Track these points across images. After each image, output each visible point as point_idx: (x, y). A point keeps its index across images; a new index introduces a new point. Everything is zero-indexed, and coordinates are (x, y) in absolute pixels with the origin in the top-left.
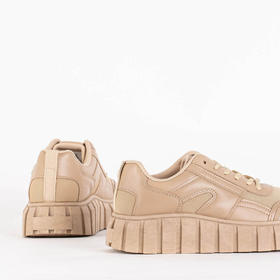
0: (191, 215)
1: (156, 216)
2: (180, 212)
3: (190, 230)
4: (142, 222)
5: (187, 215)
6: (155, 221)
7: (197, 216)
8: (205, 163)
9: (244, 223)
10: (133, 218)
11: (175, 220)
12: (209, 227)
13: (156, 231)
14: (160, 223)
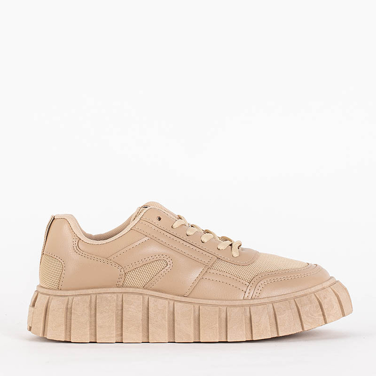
0: (137, 290)
1: (90, 291)
2: (122, 286)
3: (134, 311)
4: (70, 298)
5: (131, 290)
6: (88, 298)
7: (145, 291)
8: (160, 219)
9: (210, 302)
10: (59, 293)
11: (115, 296)
12: (159, 307)
13: (87, 311)
14: (93, 300)
